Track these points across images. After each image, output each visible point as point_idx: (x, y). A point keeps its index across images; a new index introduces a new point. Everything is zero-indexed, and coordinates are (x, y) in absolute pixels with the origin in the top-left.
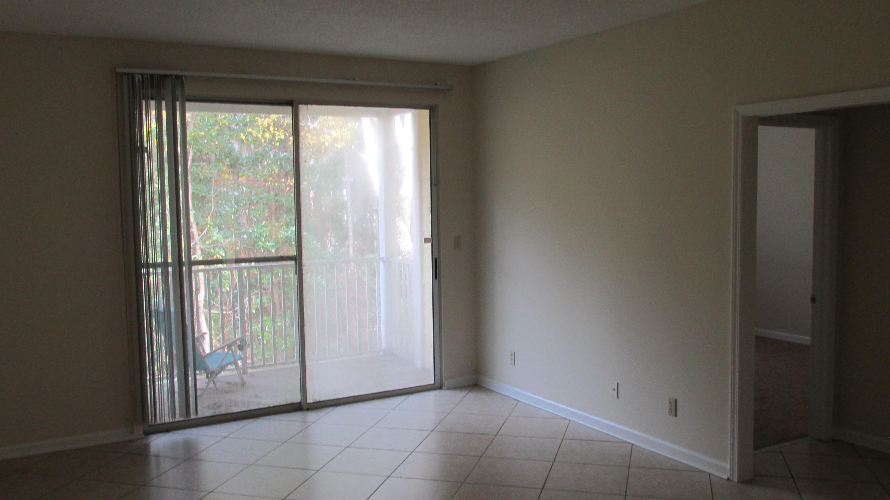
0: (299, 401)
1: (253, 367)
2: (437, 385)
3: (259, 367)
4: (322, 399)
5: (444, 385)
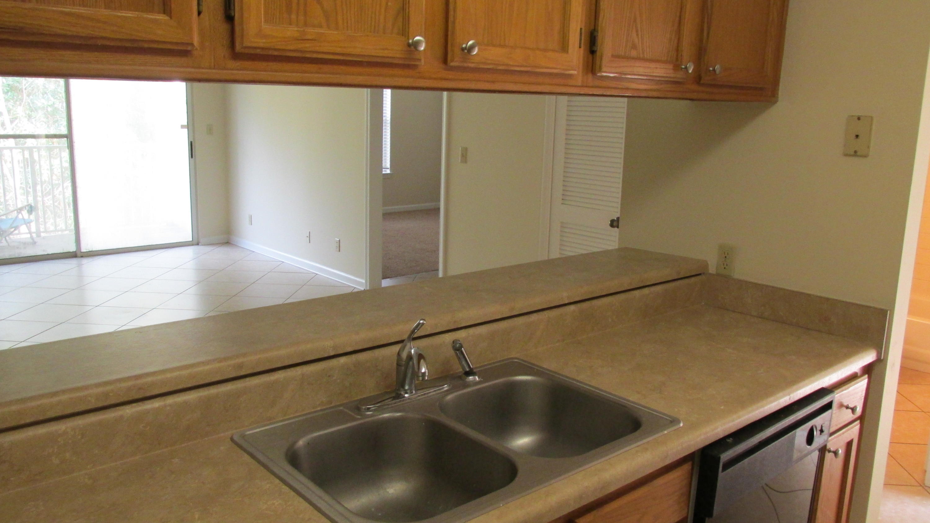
0: (75, 250)
1: (46, 231)
2: (195, 241)
3: (52, 231)
4: (94, 250)
5: (200, 242)
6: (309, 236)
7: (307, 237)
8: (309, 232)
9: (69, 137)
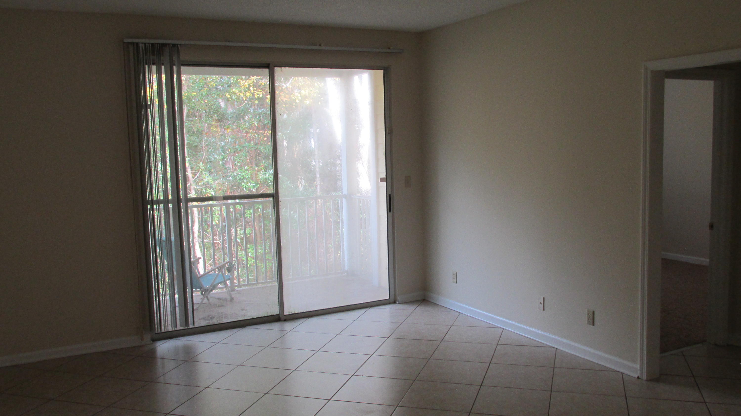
0: (278, 313)
1: (239, 286)
2: (392, 300)
3: (244, 285)
4: (296, 312)
5: (397, 300)
6: (542, 303)
7: (541, 303)
8: (544, 298)
9: (275, 196)
